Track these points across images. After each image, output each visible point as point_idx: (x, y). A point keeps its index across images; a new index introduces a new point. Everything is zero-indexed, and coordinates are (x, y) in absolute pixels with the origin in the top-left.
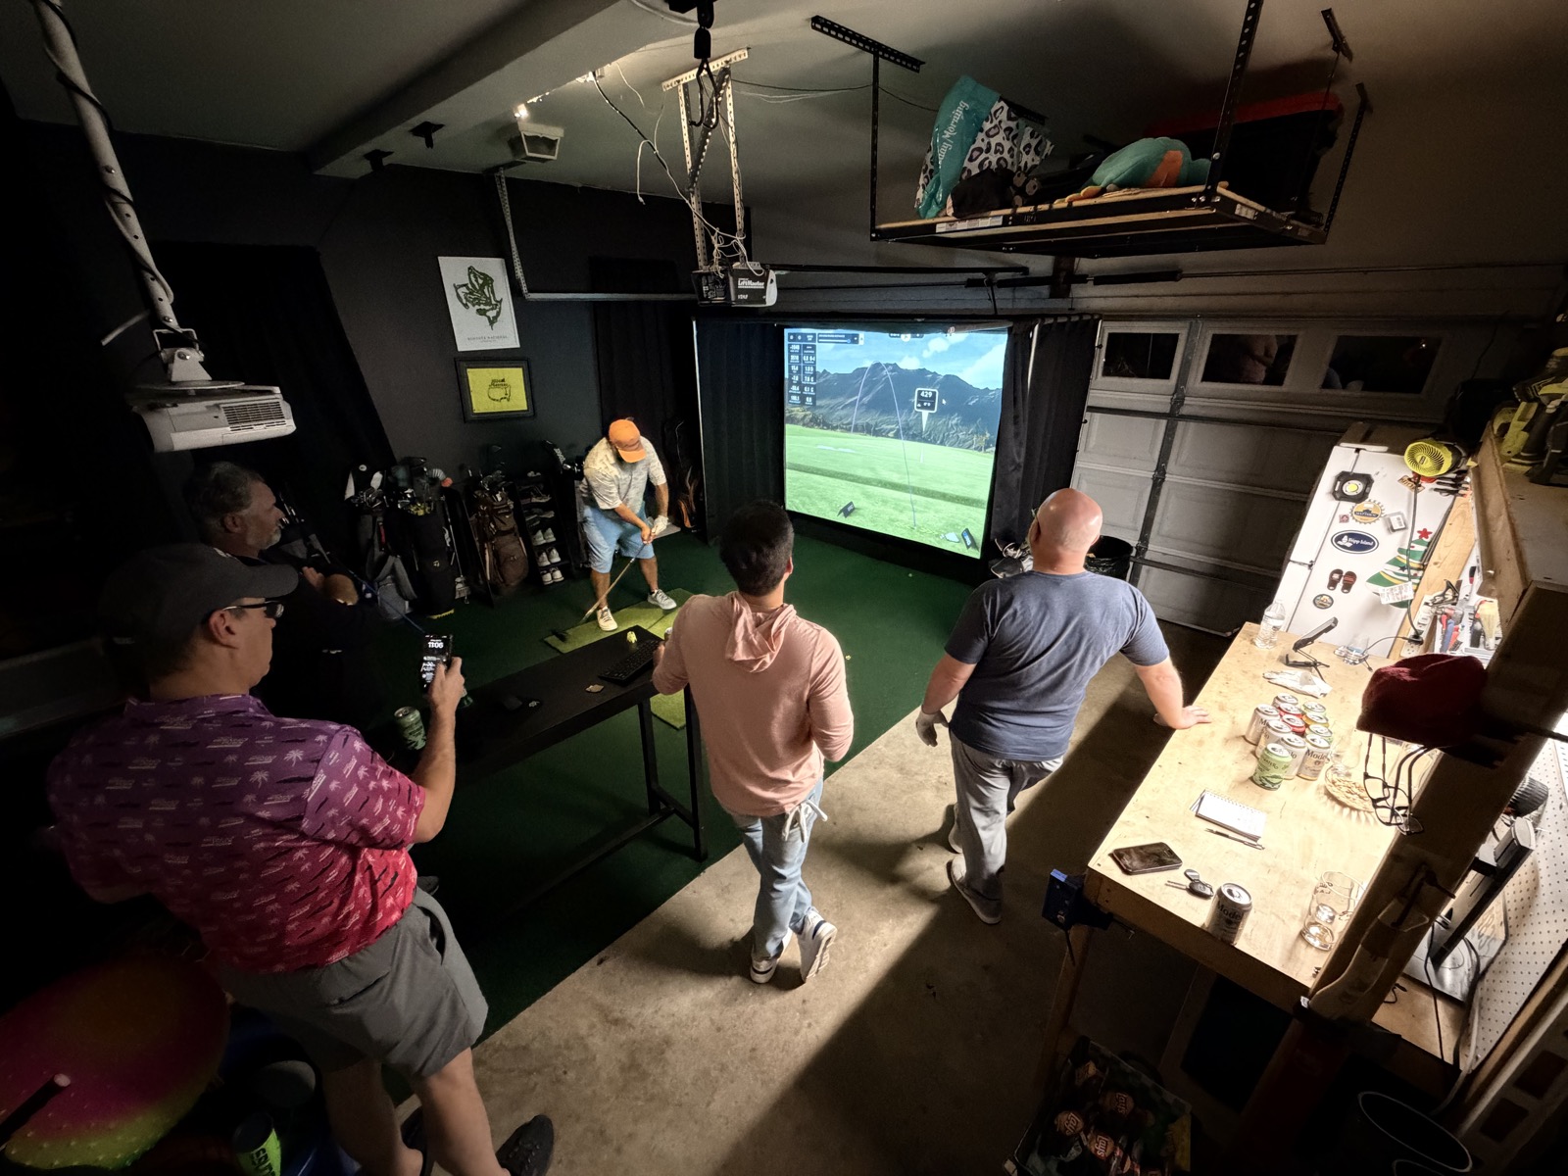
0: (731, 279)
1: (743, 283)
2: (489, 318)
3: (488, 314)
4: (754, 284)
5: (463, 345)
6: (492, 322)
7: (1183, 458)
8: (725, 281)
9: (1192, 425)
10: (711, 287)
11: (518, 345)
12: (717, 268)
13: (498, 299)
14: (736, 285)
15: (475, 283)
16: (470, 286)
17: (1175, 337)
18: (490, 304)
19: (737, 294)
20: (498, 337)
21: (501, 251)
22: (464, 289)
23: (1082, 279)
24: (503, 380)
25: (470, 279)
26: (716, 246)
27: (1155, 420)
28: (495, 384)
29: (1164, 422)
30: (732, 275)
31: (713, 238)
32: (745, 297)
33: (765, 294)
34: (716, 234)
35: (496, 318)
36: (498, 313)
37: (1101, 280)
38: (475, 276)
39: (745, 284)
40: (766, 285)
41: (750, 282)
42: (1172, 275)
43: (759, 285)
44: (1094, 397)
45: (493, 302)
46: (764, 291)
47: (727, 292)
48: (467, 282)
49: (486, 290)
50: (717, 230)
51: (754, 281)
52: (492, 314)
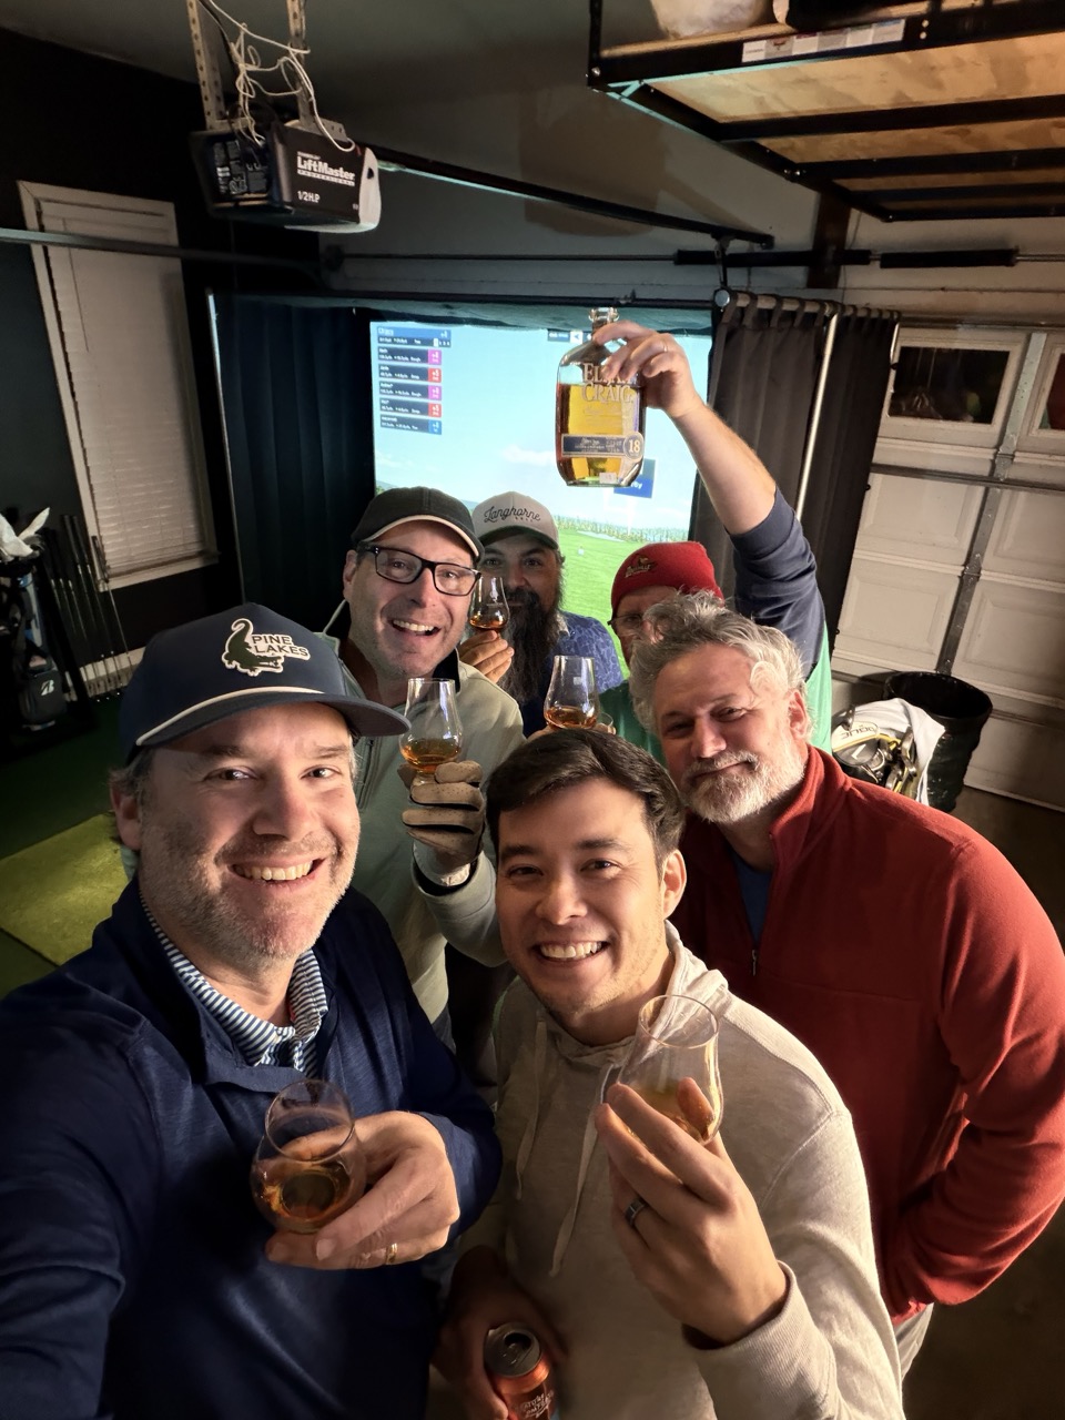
0: (280, 150)
1: (309, 164)
4: (332, 171)
7: (1007, 545)
8: (266, 155)
9: (1022, 495)
10: (237, 169)
12: (247, 121)
14: (293, 166)
17: (1004, 356)
19: (294, 188)
23: (862, 257)
26: (243, 67)
27: (966, 486)
29: (980, 490)
30: (282, 141)
31: (234, 48)
32: (314, 198)
33: (357, 201)
34: (241, 39)
37: (893, 260)
39: (312, 166)
40: (358, 180)
41: (324, 167)
42: (1003, 256)
43: (344, 177)
44: (884, 451)
46: (353, 194)
47: (271, 178)
50: (243, 28)
51: (333, 165)
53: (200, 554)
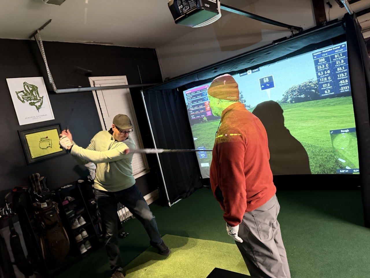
2: (36, 106)
3: (36, 104)
5: (22, 121)
6: (38, 108)
11: (54, 118)
13: (41, 97)
15: (28, 90)
16: (25, 92)
18: (37, 99)
20: (42, 116)
21: (41, 73)
22: (22, 93)
24: (47, 137)
25: (25, 88)
28: (42, 140)
35: (40, 106)
36: (41, 104)
38: (28, 87)
45: (38, 98)
48: (24, 90)
49: (34, 93)
52: (38, 104)
53: (144, 170)
